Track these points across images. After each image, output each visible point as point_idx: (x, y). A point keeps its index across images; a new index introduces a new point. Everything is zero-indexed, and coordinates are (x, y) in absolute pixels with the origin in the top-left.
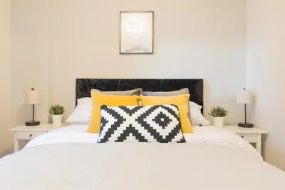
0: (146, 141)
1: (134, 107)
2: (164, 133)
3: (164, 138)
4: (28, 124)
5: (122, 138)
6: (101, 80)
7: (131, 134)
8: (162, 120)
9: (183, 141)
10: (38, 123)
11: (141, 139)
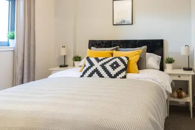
0: (103, 77)
1: (102, 58)
2: (113, 73)
3: (113, 75)
4: (61, 66)
5: (90, 75)
6: (102, 41)
7: (95, 73)
8: (115, 65)
9: (125, 77)
10: (67, 66)
11: (101, 76)
